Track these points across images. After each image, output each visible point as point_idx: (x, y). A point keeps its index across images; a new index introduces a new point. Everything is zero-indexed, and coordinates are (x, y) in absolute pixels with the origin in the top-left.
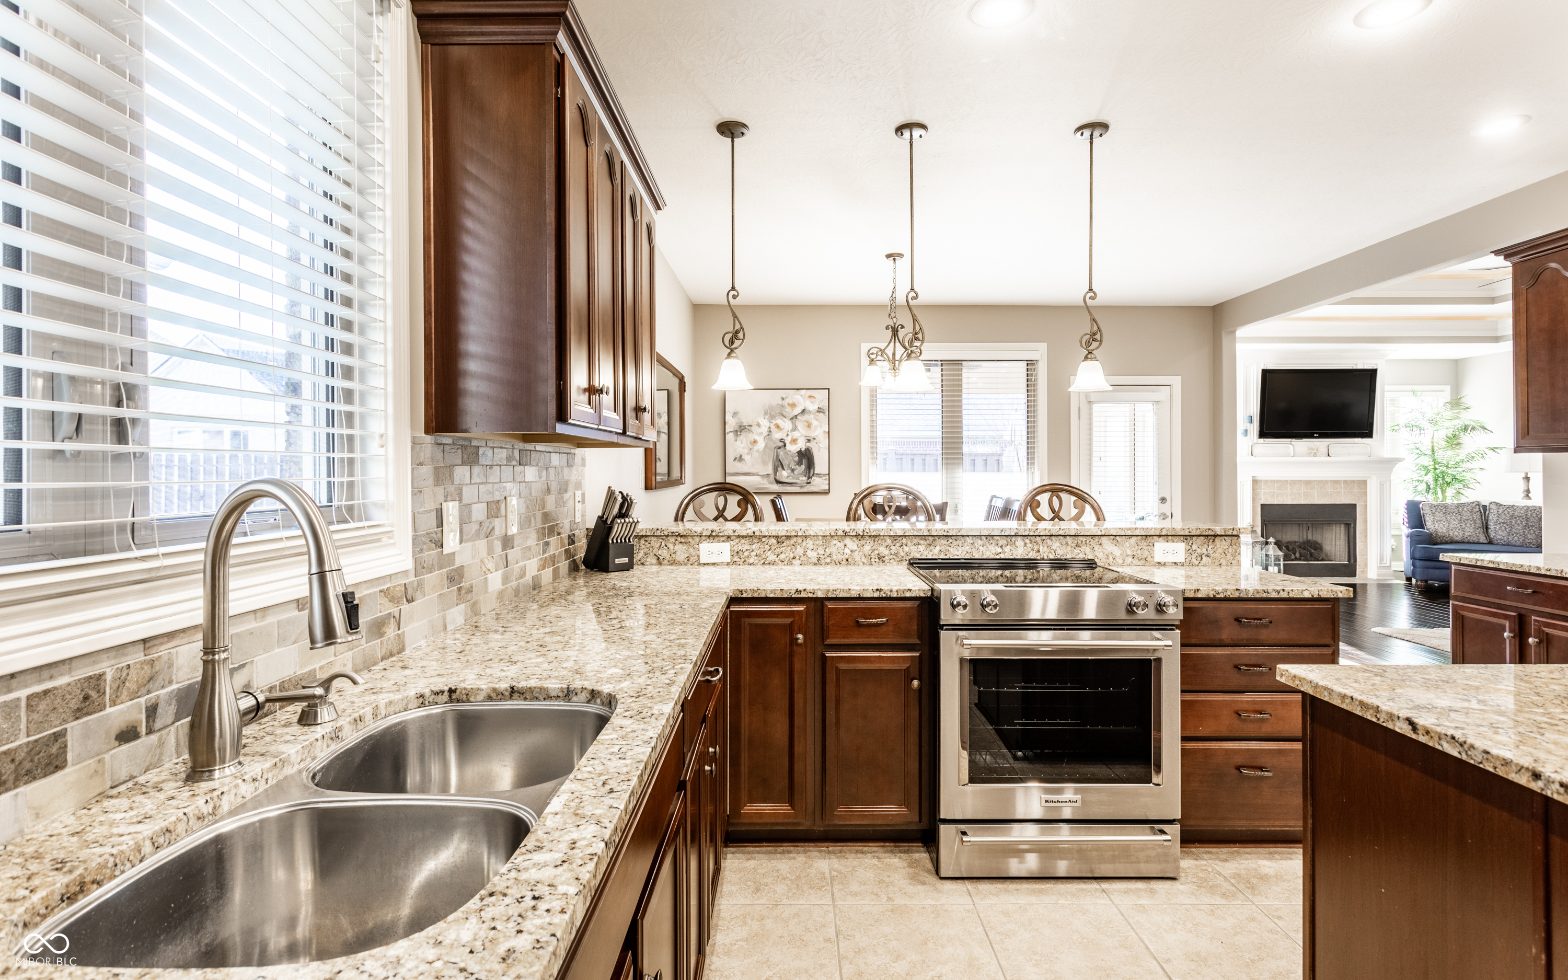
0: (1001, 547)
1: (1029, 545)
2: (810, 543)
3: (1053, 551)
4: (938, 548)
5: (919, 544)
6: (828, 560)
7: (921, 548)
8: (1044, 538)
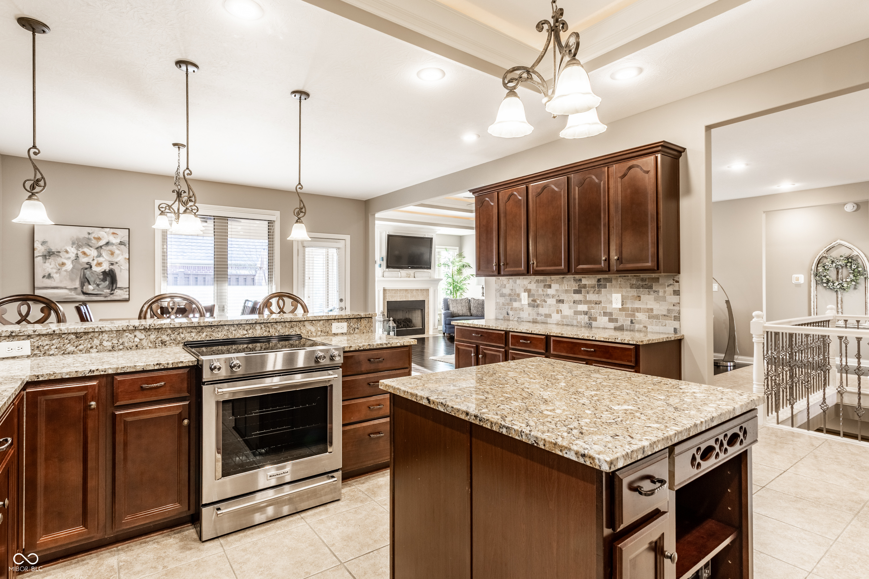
0: (247, 330)
1: (264, 328)
2: (105, 336)
3: (278, 331)
4: (205, 334)
5: (191, 332)
6: (121, 347)
7: (193, 334)
8: (272, 324)
